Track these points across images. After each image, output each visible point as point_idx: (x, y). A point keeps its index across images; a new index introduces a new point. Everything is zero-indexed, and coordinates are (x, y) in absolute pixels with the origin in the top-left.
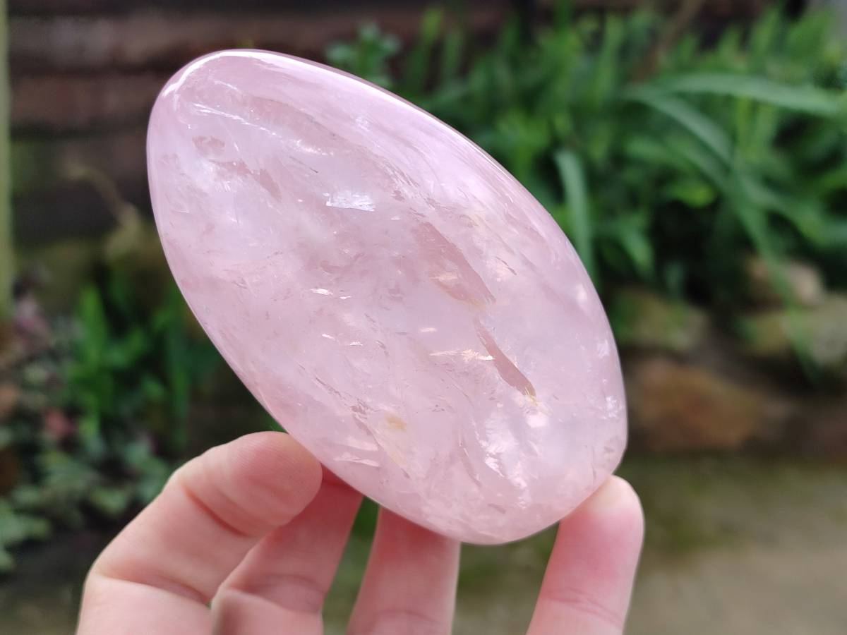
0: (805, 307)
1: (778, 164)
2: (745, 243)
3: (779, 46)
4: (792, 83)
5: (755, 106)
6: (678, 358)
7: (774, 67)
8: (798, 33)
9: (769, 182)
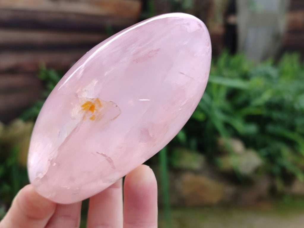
0: (237, 154)
1: (227, 105)
2: (216, 132)
3: (228, 65)
4: (231, 77)
5: (219, 86)
6: (196, 172)
7: (225, 73)
8: (234, 60)
9: (224, 112)
